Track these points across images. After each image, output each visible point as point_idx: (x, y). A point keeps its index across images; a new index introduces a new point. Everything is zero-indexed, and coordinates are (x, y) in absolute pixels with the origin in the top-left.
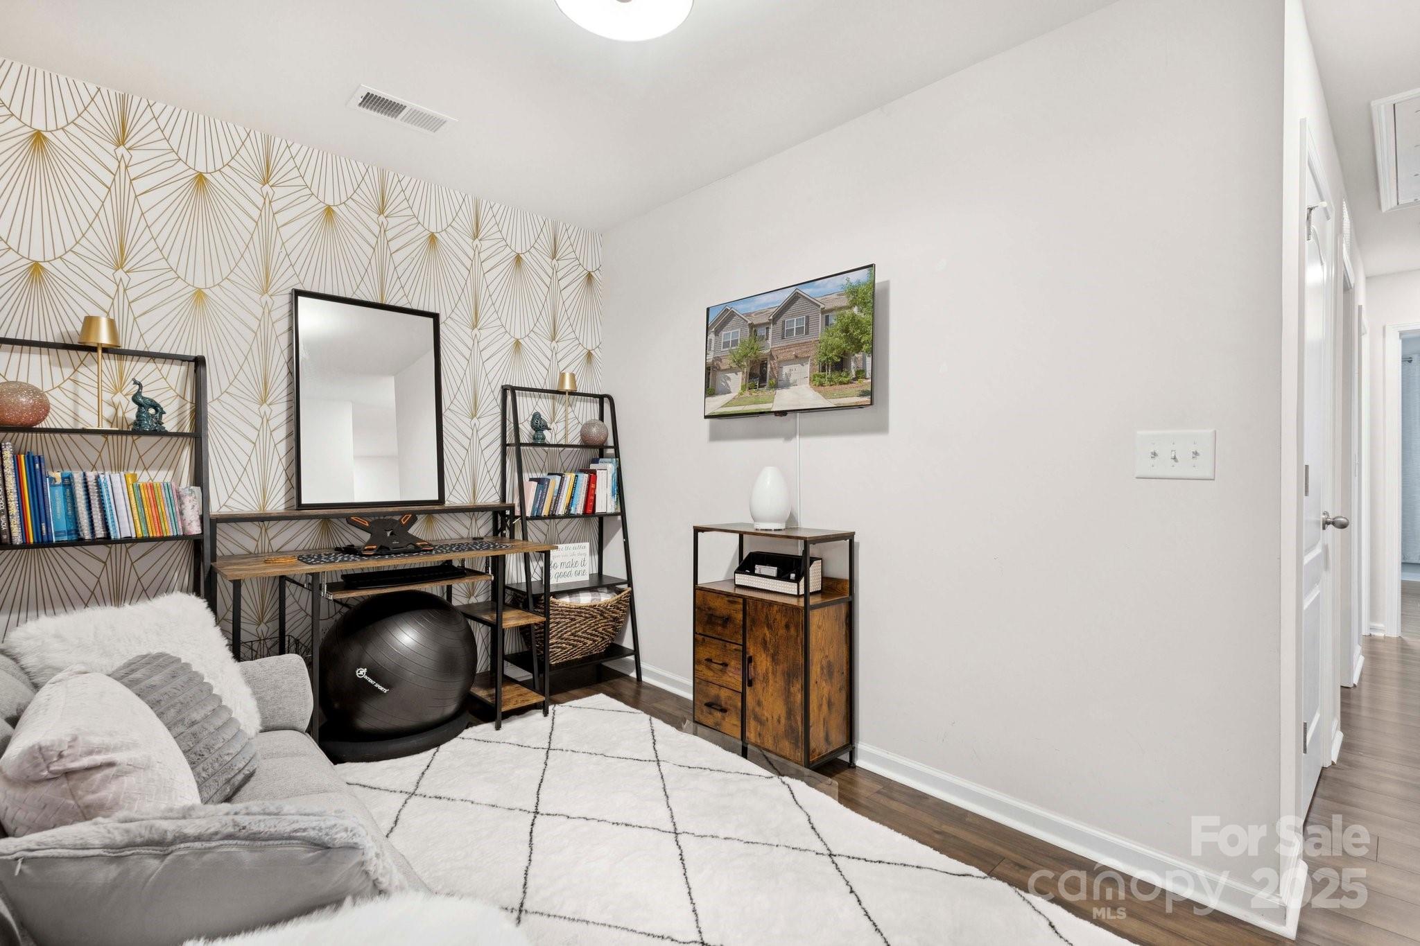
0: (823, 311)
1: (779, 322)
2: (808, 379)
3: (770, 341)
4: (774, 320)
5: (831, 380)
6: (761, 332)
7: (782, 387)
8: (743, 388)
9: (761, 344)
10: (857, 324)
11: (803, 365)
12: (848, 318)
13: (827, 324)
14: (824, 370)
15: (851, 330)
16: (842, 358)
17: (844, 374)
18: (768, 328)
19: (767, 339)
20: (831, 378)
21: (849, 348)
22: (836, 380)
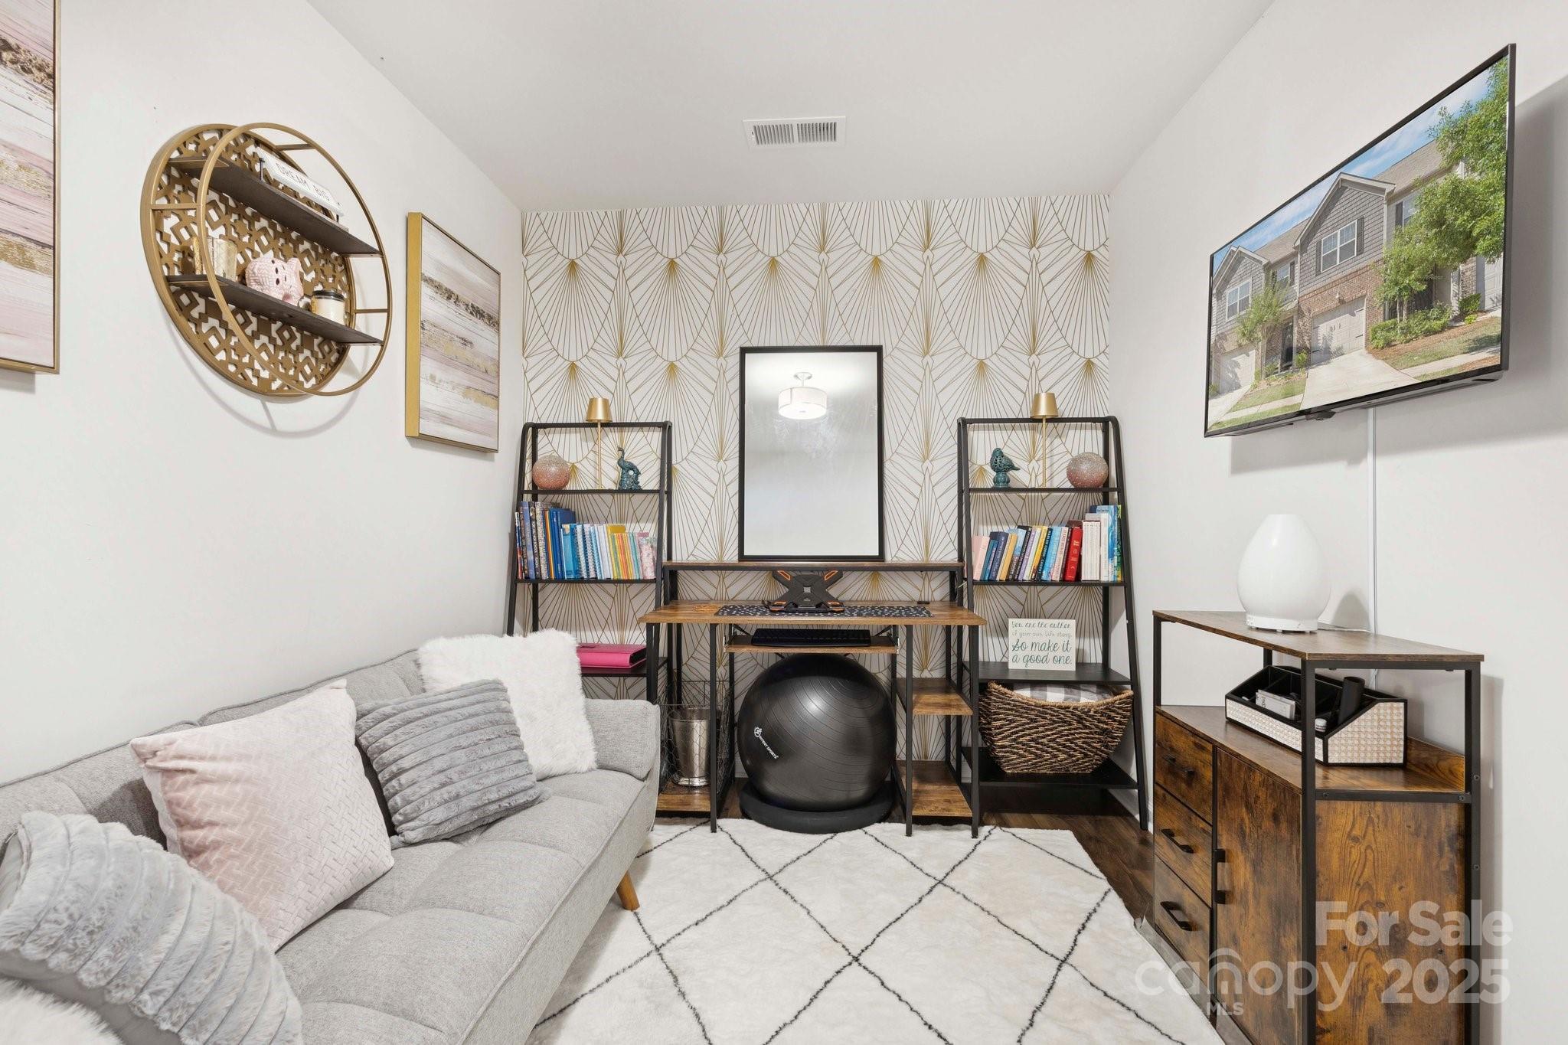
0: (1392, 198)
1: (1312, 248)
2: (1363, 339)
3: (1296, 287)
4: (1303, 248)
5: (1407, 330)
6: (1283, 273)
7: (1319, 363)
8: (1258, 375)
9: (1283, 294)
10: (1462, 200)
11: (1354, 315)
12: (1444, 194)
13: (1399, 221)
14: (1393, 314)
15: (1450, 216)
16: (1430, 282)
17: (1434, 313)
18: (1293, 264)
19: (1292, 283)
20: (1408, 328)
21: (1445, 255)
22: (1417, 330)
